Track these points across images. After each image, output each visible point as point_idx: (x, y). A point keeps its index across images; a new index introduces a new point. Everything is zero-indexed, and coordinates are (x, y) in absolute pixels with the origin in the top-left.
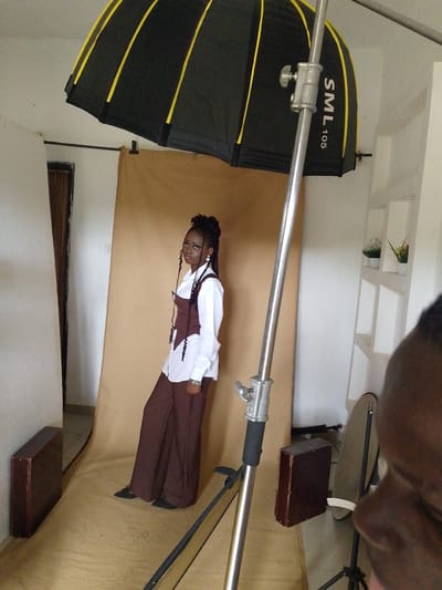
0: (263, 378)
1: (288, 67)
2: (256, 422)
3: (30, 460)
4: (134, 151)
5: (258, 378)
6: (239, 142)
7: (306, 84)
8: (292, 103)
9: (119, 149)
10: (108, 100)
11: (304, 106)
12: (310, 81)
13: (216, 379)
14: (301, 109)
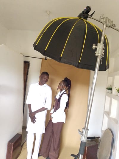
0: (86, 129)
1: (95, 44)
2: (84, 142)
3: (13, 144)
4: (46, 59)
5: (84, 128)
6: (79, 62)
7: (100, 49)
8: (96, 53)
9: (42, 59)
10: (45, 50)
11: (99, 54)
12: (101, 48)
13: (65, 123)
14: (98, 55)
